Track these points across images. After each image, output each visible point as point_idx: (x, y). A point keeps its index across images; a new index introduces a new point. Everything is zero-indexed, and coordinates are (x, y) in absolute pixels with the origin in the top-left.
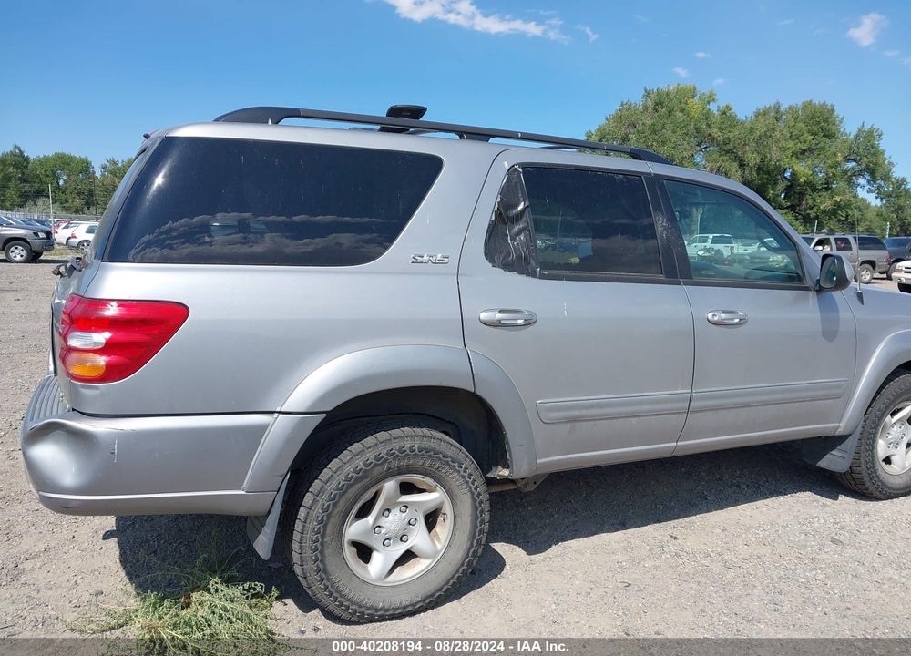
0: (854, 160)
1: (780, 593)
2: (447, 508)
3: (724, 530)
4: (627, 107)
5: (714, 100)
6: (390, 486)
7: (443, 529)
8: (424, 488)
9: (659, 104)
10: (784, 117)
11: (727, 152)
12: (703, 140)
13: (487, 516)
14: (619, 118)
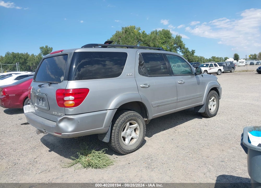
0: (176, 44)
1: (200, 136)
2: (138, 128)
3: (185, 127)
4: (118, 32)
5: (140, 29)
6: (128, 123)
7: (138, 132)
8: (134, 123)
9: (126, 31)
10: (158, 33)
11: (145, 44)
12: (139, 41)
13: (145, 128)
14: (116, 35)
